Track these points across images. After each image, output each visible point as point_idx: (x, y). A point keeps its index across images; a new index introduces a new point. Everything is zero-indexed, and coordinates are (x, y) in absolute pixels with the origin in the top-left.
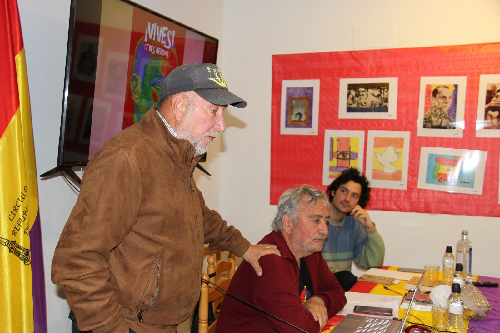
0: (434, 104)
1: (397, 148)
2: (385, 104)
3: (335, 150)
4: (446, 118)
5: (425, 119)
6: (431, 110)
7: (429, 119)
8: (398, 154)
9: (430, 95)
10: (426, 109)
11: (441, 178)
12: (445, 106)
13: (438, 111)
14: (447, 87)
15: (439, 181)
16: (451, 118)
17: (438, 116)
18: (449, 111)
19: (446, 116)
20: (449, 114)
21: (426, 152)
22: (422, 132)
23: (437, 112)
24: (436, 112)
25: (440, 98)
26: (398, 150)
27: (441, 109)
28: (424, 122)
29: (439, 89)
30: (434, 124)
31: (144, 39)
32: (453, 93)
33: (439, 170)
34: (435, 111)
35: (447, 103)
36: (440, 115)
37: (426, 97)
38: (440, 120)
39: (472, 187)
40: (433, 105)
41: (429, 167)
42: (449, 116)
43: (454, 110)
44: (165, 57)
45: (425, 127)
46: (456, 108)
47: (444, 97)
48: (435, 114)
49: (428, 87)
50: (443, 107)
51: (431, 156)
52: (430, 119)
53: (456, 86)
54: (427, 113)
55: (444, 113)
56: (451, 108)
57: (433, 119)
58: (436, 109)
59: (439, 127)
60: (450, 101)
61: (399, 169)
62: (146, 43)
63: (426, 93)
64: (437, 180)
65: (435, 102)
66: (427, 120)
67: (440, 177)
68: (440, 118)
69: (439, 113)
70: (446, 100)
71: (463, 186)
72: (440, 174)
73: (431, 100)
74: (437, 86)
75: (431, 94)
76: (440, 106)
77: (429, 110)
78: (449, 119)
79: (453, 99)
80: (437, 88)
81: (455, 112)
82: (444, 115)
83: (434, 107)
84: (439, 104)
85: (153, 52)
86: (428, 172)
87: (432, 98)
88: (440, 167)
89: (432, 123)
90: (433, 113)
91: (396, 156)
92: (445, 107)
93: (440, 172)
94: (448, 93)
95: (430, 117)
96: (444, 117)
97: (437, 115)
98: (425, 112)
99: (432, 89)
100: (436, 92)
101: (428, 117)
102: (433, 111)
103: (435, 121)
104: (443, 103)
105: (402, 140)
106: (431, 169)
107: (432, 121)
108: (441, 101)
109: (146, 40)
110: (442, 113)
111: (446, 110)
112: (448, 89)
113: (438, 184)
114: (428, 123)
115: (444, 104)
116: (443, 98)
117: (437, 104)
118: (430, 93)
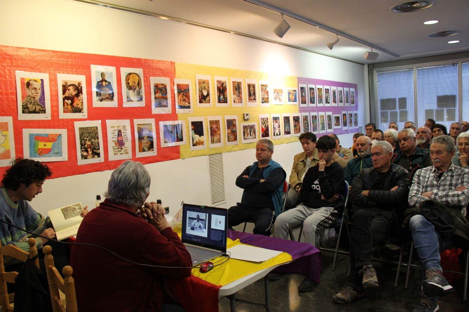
0: (28, 93)
1: (3, 131)
4: (38, 105)
5: (23, 106)
6: (27, 99)
7: (26, 106)
8: (4, 136)
9: (24, 87)
10: (23, 97)
11: (41, 152)
12: (37, 95)
13: (32, 99)
14: (36, 81)
15: (39, 154)
16: (42, 105)
17: (32, 104)
18: (40, 100)
19: (38, 103)
20: (40, 102)
21: (26, 132)
22: (23, 117)
23: (32, 101)
24: (30, 101)
25: (33, 89)
26: (4, 133)
27: (34, 98)
28: (23, 108)
29: (31, 82)
30: (31, 110)
32: (41, 86)
33: (38, 146)
34: (30, 99)
35: (37, 93)
36: (34, 102)
37: (22, 88)
38: (34, 107)
39: (61, 156)
40: (28, 95)
41: (31, 144)
42: (40, 103)
43: (43, 99)
45: (23, 112)
46: (44, 97)
47: (35, 89)
48: (30, 102)
49: (22, 80)
50: (35, 96)
51: (31, 136)
52: (27, 106)
53: (42, 80)
54: (24, 101)
55: (36, 101)
56: (41, 97)
57: (29, 106)
58: (30, 98)
59: (34, 112)
60: (40, 92)
61: (7, 149)
63: (22, 85)
64: (38, 154)
65: (29, 92)
66: (25, 107)
67: (39, 152)
68: (34, 105)
69: (33, 101)
70: (36, 91)
71: (56, 156)
72: (39, 149)
73: (26, 90)
74: (29, 79)
75: (26, 86)
76: (33, 96)
77: (26, 99)
78: (41, 105)
79: (41, 90)
80: (29, 81)
81: (44, 100)
82: (36, 103)
83: (29, 96)
84: (32, 93)
86: (30, 148)
87: (26, 89)
88: (38, 144)
89: (29, 109)
90: (29, 101)
91: (3, 138)
92: (37, 96)
93: (39, 147)
94: (38, 85)
95: (27, 104)
96: (37, 104)
97: (31, 102)
98: (22, 100)
99: (26, 82)
100: (28, 84)
101: (25, 104)
102: (28, 99)
103: (31, 107)
104: (35, 93)
105: (6, 124)
106: (32, 146)
107: (28, 107)
108: (33, 91)
110: (35, 101)
111: (37, 98)
112: (37, 82)
113: (39, 157)
114: (26, 109)
115: (36, 94)
116: (35, 90)
117: (30, 94)
118: (24, 85)
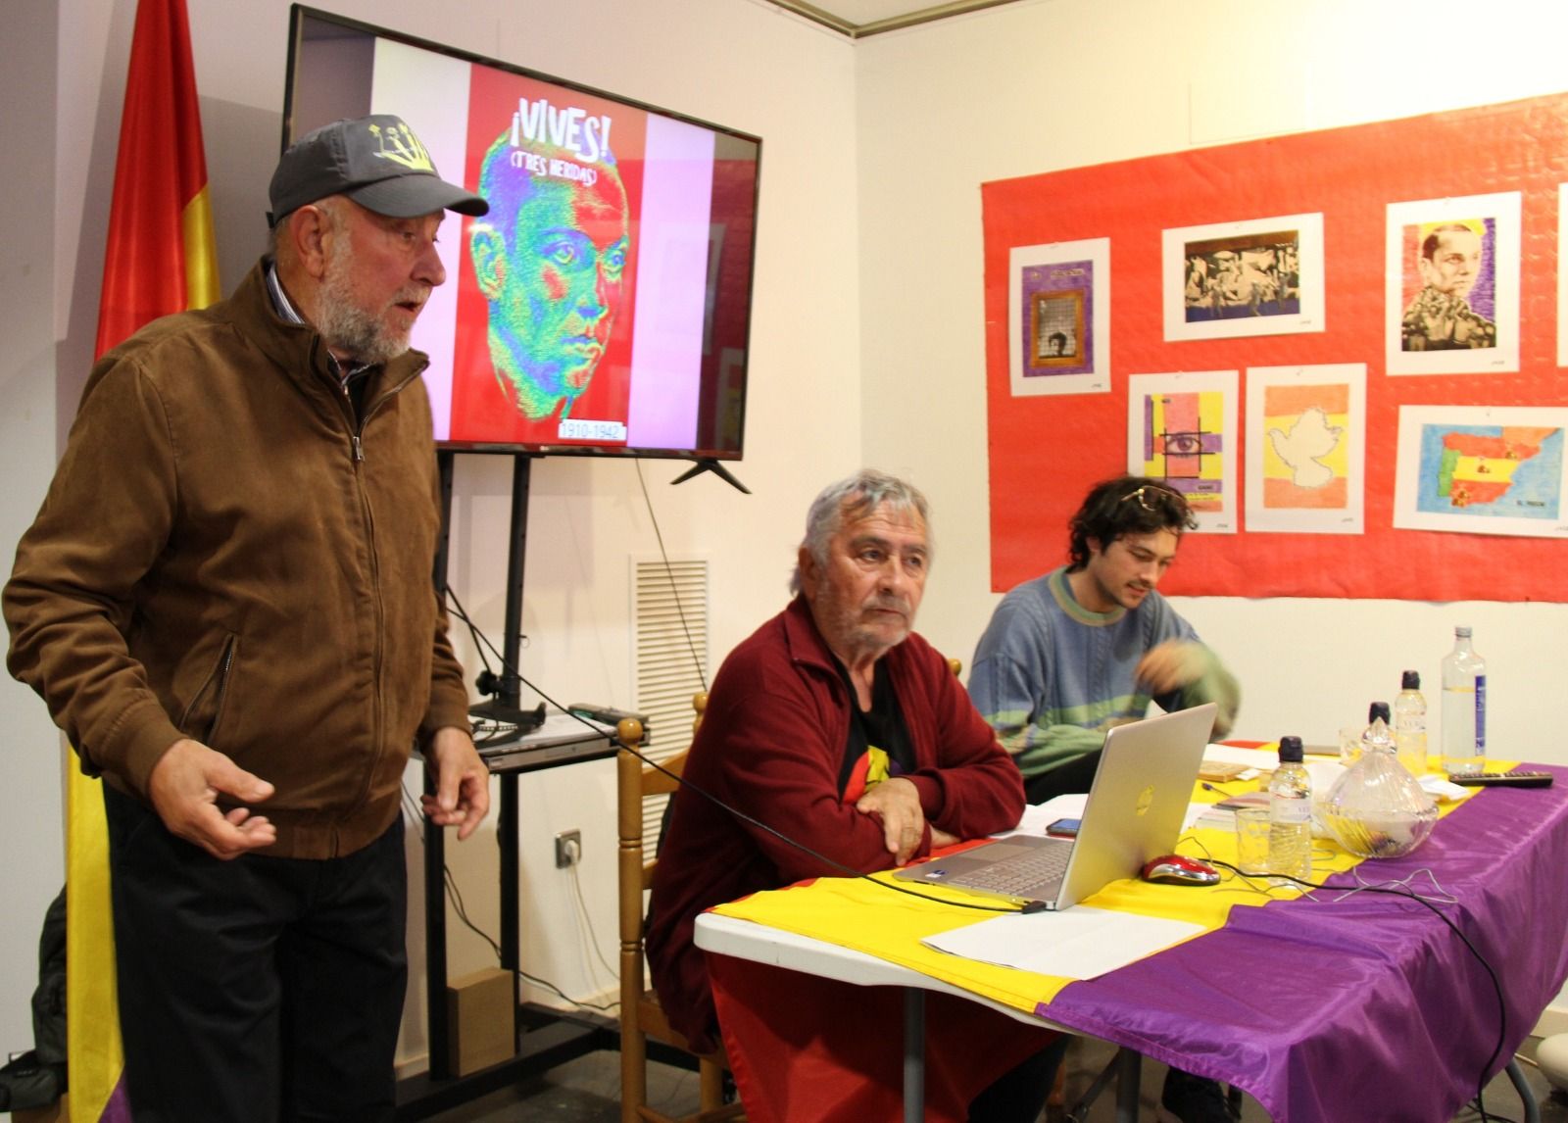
0: (1428, 278)
1: (1329, 413)
2: (1291, 290)
3: (1158, 430)
4: (1466, 317)
5: (1405, 325)
6: (1423, 298)
7: (1417, 325)
8: (1333, 429)
9: (1415, 255)
11: (1461, 495)
12: (1463, 282)
13: (1442, 297)
14: (1465, 229)
15: (1455, 502)
16: (1481, 317)
17: (1442, 313)
18: (1475, 297)
19: (1465, 311)
20: (1473, 306)
21: (1413, 420)
22: (1401, 363)
23: (1440, 303)
24: (1435, 303)
25: (1447, 261)
26: (1334, 420)
27: (1449, 292)
28: (1404, 333)
29: (1442, 237)
30: (1433, 337)
31: (508, 141)
32: (1484, 244)
33: (1453, 470)
34: (1434, 299)
35: (1465, 274)
36: (1450, 309)
37: (1406, 260)
38: (1449, 325)
39: (1554, 515)
40: (1426, 284)
41: (1425, 464)
42: (1473, 311)
43: (1489, 292)
44: (579, 183)
45: (1406, 347)
46: (1493, 287)
47: (1458, 257)
48: (1434, 309)
49: (1410, 231)
50: (1456, 286)
51: (1430, 431)
52: (1422, 325)
53: (1490, 223)
54: (1410, 308)
55: (1458, 304)
56: (1481, 287)
57: (1429, 322)
58: (1436, 293)
59: (1449, 344)
60: (1475, 268)
61: (1337, 474)
62: (514, 149)
63: (1406, 250)
64: (1451, 499)
65: (1432, 273)
66: (1413, 327)
67: (1456, 493)
68: (1450, 318)
69: (1446, 305)
70: (1462, 264)
71: (1526, 515)
72: (1456, 484)
73: (1421, 267)
74: (1437, 227)
75: (1420, 252)
76: (1447, 286)
77: (1417, 298)
78: (1476, 319)
79: (1483, 260)
80: (1436, 234)
81: (1492, 297)
82: (1459, 310)
83: (1430, 287)
84: (1443, 276)
85: (540, 171)
86: (1422, 477)
87: (1423, 262)
88: (1455, 461)
89: (1426, 336)
90: (1429, 305)
91: (1328, 436)
92: (1462, 285)
93: (1456, 475)
94: (1469, 245)
95: (1420, 318)
96: (1460, 315)
97: (1439, 310)
98: (1405, 305)
99: (1422, 238)
100: (1431, 245)
101: (1415, 318)
102: (1427, 300)
103: (1437, 328)
104: (1456, 274)
105: (1343, 390)
106: (1431, 470)
107: (1426, 328)
108: (1449, 268)
109: (515, 142)
110: (1454, 303)
111: (1463, 294)
112: (1467, 232)
113: (1453, 512)
114: (1415, 336)
115: (1459, 278)
116: (1456, 261)
117: (1437, 280)
118: (1415, 247)
